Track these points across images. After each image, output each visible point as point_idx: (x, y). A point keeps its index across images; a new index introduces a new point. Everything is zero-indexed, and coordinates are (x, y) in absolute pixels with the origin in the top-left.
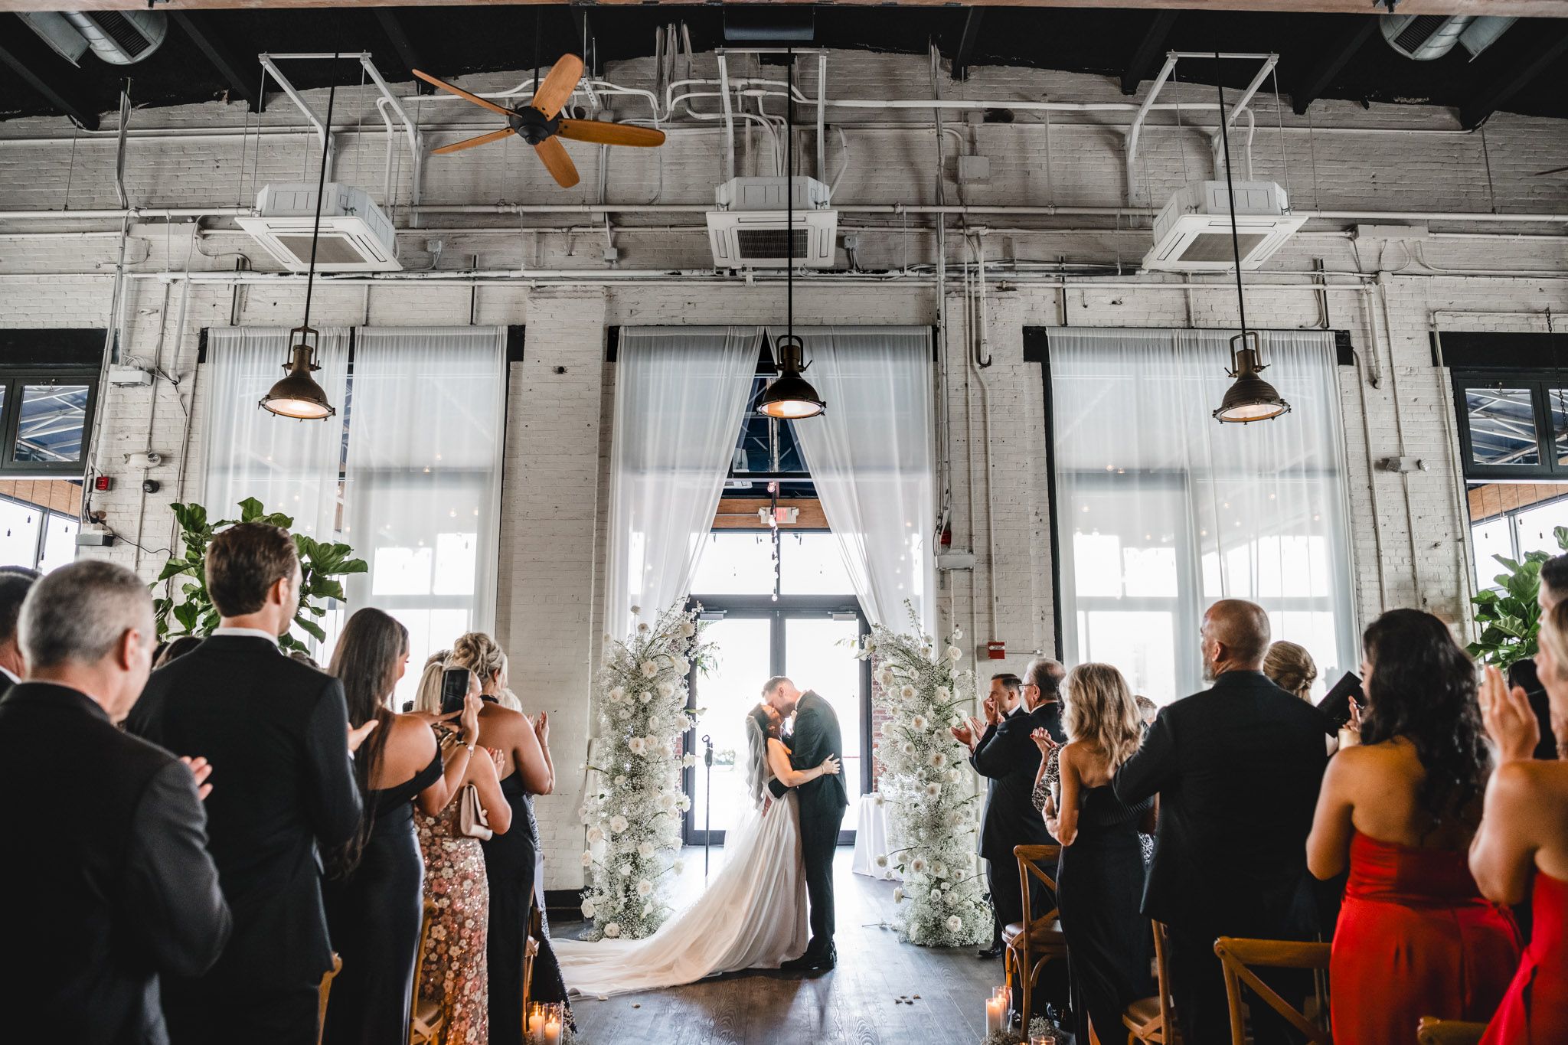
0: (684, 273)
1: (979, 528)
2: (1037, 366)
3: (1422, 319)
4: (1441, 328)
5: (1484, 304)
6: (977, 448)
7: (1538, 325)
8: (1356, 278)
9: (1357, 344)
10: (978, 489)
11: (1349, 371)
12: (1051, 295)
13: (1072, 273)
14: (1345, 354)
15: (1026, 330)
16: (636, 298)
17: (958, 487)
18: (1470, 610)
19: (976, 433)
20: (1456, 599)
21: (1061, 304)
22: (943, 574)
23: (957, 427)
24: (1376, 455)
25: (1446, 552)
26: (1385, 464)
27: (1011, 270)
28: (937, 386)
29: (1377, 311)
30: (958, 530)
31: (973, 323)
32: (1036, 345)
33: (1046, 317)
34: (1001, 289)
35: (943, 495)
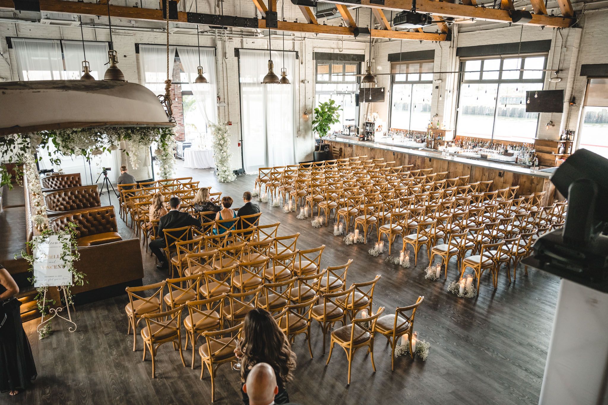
0: (155, 30)
1: (226, 97)
2: (237, 58)
3: (312, 49)
4: (315, 51)
5: (323, 46)
6: (225, 78)
7: (331, 51)
8: (300, 39)
9: (299, 55)
10: (226, 88)
11: (298, 60)
12: (240, 41)
13: (245, 35)
14: (297, 57)
15: (235, 49)
16: (141, 35)
17: (221, 87)
18: (314, 111)
19: (225, 75)
20: (312, 109)
21: (242, 42)
22: (219, 108)
23: (221, 73)
24: (301, 79)
25: (311, 100)
26: (303, 81)
27: (232, 34)
28: (216, 63)
29: (304, 47)
30: (222, 97)
31: (224, 48)
32: (237, 52)
33: (239, 46)
34: (230, 39)
35: (218, 89)
